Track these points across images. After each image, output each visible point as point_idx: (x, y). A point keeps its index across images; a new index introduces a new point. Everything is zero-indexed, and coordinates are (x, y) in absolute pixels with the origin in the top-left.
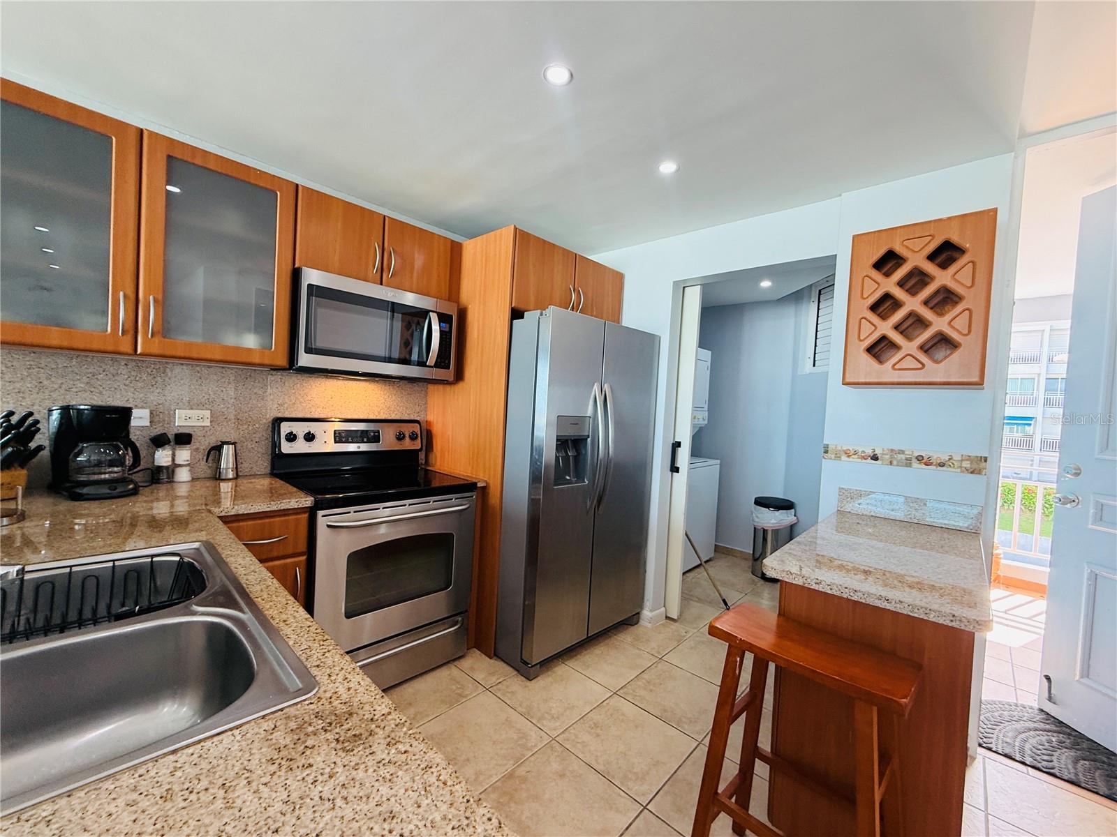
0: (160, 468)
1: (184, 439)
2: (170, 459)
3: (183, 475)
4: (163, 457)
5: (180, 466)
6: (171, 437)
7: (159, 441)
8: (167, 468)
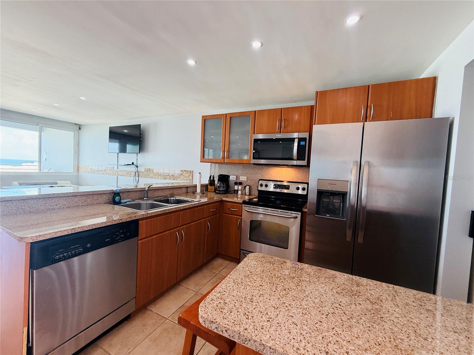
0: (235, 190)
1: (240, 184)
2: (237, 188)
3: (240, 192)
4: (236, 188)
5: (239, 190)
6: (238, 183)
7: (236, 183)
8: (237, 190)
